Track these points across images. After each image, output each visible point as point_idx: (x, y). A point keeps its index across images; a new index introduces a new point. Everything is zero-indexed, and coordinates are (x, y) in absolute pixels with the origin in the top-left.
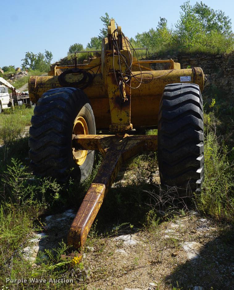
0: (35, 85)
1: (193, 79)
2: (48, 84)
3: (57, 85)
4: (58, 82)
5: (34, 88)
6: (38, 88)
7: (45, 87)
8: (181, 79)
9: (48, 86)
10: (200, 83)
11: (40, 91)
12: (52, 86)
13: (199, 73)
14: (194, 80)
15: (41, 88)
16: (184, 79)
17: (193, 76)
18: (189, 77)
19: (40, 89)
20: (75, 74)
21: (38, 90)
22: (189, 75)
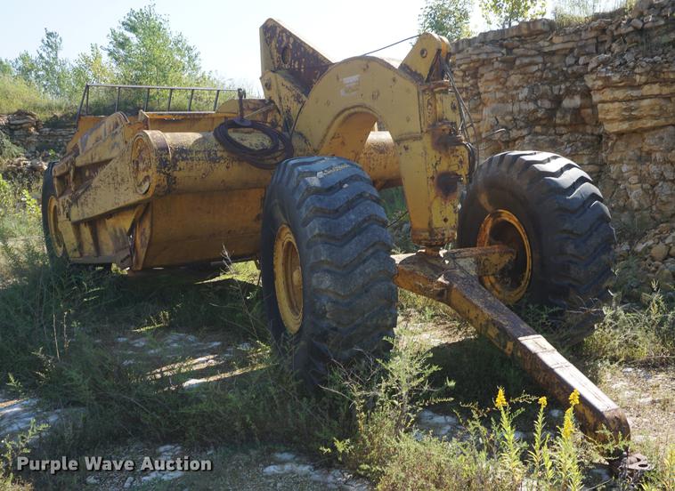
0: (168, 153)
2: (200, 152)
3: (219, 154)
4: (220, 148)
5: (167, 160)
6: (177, 160)
7: (192, 159)
9: (200, 155)
11: (180, 169)
12: (209, 155)
15: (183, 159)
19: (181, 164)
20: (246, 130)
21: (175, 166)
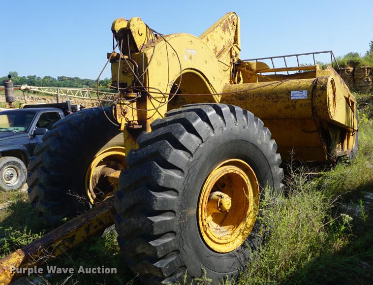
1: (310, 95)
8: (291, 95)
10: (321, 101)
13: (322, 85)
14: (312, 97)
16: (297, 95)
17: (311, 90)
18: (304, 91)
22: (306, 89)
